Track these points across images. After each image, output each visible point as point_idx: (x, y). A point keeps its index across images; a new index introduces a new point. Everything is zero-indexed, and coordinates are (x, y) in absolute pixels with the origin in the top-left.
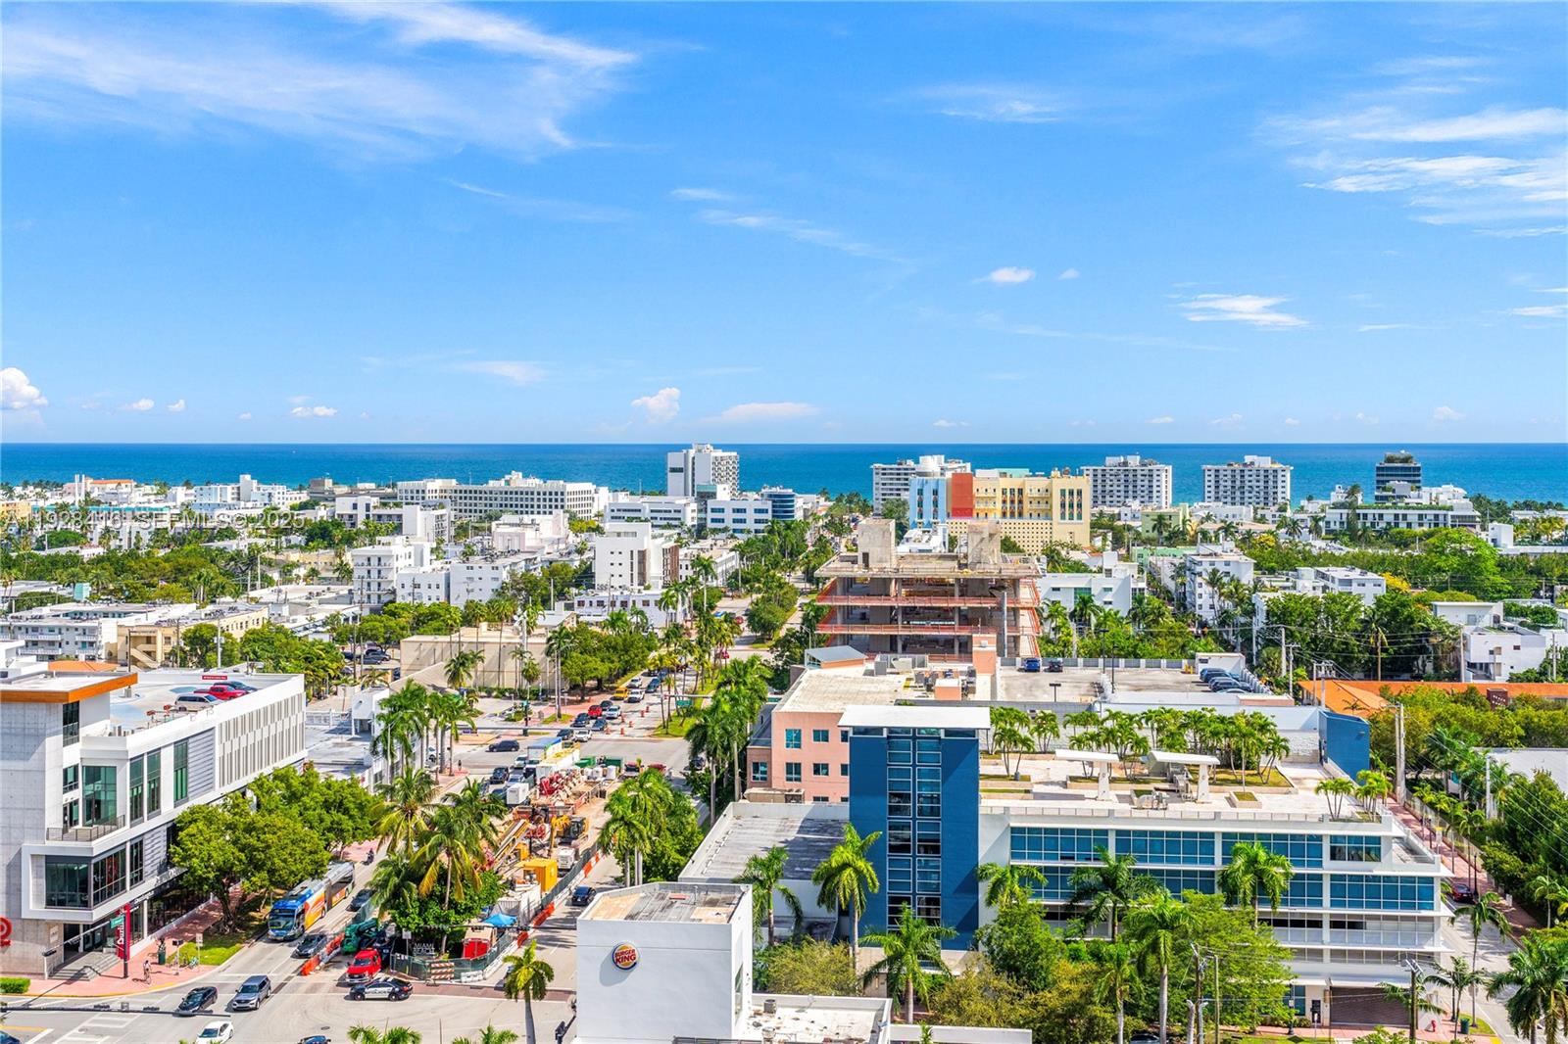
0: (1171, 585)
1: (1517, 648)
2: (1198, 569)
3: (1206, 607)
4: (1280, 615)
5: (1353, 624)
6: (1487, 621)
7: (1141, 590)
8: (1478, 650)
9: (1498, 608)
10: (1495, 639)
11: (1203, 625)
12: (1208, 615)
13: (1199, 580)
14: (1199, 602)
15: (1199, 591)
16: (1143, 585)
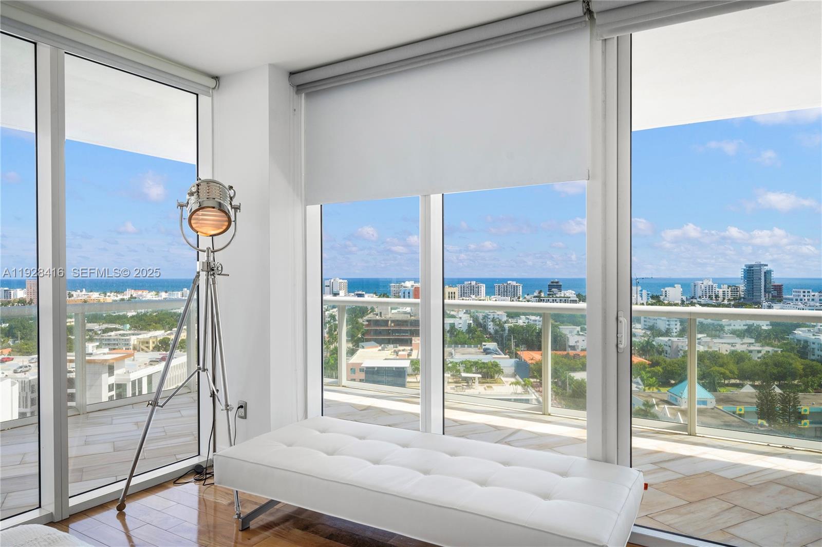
0: (481, 321)
1: (583, 341)
2: (489, 317)
3: (492, 329)
4: (512, 330)
5: (535, 334)
6: (575, 332)
7: (471, 323)
8: (572, 342)
9: (578, 328)
10: (577, 338)
11: (490, 334)
12: (492, 331)
13: (489, 320)
14: (489, 327)
15: (489, 324)
16: (471, 322)
